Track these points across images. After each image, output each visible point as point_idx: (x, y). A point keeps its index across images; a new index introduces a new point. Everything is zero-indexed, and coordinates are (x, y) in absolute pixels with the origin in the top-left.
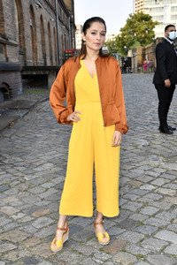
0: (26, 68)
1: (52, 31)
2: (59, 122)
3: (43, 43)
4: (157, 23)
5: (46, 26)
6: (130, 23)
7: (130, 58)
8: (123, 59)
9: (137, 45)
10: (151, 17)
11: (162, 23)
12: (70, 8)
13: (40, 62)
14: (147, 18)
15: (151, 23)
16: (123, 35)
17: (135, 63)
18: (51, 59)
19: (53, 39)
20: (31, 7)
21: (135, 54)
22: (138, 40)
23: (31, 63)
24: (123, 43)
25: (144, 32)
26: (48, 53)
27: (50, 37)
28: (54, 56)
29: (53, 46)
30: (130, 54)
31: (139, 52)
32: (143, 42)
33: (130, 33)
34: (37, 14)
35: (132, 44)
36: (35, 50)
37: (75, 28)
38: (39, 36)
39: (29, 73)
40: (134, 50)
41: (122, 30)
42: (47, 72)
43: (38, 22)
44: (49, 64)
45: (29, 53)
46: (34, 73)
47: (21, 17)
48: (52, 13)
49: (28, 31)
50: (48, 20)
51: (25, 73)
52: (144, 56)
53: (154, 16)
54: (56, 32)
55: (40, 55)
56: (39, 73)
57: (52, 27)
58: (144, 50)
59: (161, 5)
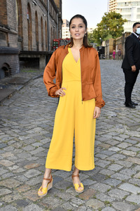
0: (23, 52)
1: (44, 24)
2: (49, 95)
3: (37, 33)
4: (126, 21)
5: (39, 20)
6: (105, 20)
7: (104, 47)
8: (98, 47)
9: (110, 38)
10: (121, 16)
11: (129, 21)
12: (59, 6)
13: (34, 48)
14: (118, 17)
15: (122, 21)
16: (99, 29)
17: (107, 52)
18: (42, 46)
19: (44, 30)
20: (29, 5)
21: (108, 44)
22: (111, 33)
23: (26, 48)
24: (99, 36)
25: (115, 27)
26: (40, 41)
27: (42, 28)
28: (44, 43)
29: (44, 36)
30: (104, 44)
31: (111, 43)
32: (114, 35)
33: (104, 28)
34: (33, 10)
35: (105, 36)
36: (30, 38)
37: (62, 22)
38: (33, 27)
39: (25, 56)
40: (107, 41)
41: (98, 25)
42: (39, 56)
43: (33, 17)
44: (40, 50)
45: (26, 40)
46: (29, 56)
47: (20, 12)
48: (44, 10)
49: (25, 23)
50: (41, 15)
51: (22, 56)
52: (114, 46)
53: (124, 15)
54: (47, 25)
55: (34, 42)
56: (33, 56)
57: (44, 21)
58: (115, 41)
59: (130, 6)
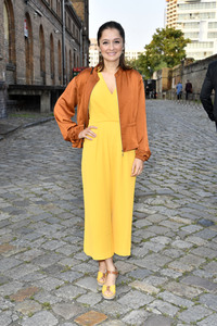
0: (14, 87)
1: (56, 45)
3: (42, 60)
4: (189, 41)
5: (47, 39)
6: (157, 39)
7: (154, 81)
8: (146, 81)
9: (164, 67)
10: (182, 34)
11: (196, 41)
12: (83, 18)
13: (37, 80)
14: (176, 35)
15: (182, 41)
16: (148, 53)
17: (159, 87)
18: (53, 78)
19: (56, 55)
20: (27, 15)
21: (161, 76)
22: (165, 60)
23: (23, 80)
24: (147, 64)
25: (173, 50)
26: (48, 69)
27: (52, 51)
28: (56, 73)
29: (56, 63)
30: (155, 77)
31: (165, 74)
32: (170, 62)
33: (157, 51)
34: (36, 23)
35: (158, 64)
36: (29, 65)
37: (89, 42)
38: (36, 50)
39: (18, 93)
40: (159, 72)
41: (147, 47)
42: (40, 93)
43: (36, 33)
44: (49, 83)
45: (21, 68)
46: (25, 93)
47: (12, 26)
48: (57, 23)
49: (20, 43)
50: (51, 31)
51: (13, 93)
52: (170, 79)
53: (187, 32)
54: (61, 45)
55: (36, 72)
56: (30, 93)
57: (56, 40)
58: (171, 72)
59: (197, 20)
